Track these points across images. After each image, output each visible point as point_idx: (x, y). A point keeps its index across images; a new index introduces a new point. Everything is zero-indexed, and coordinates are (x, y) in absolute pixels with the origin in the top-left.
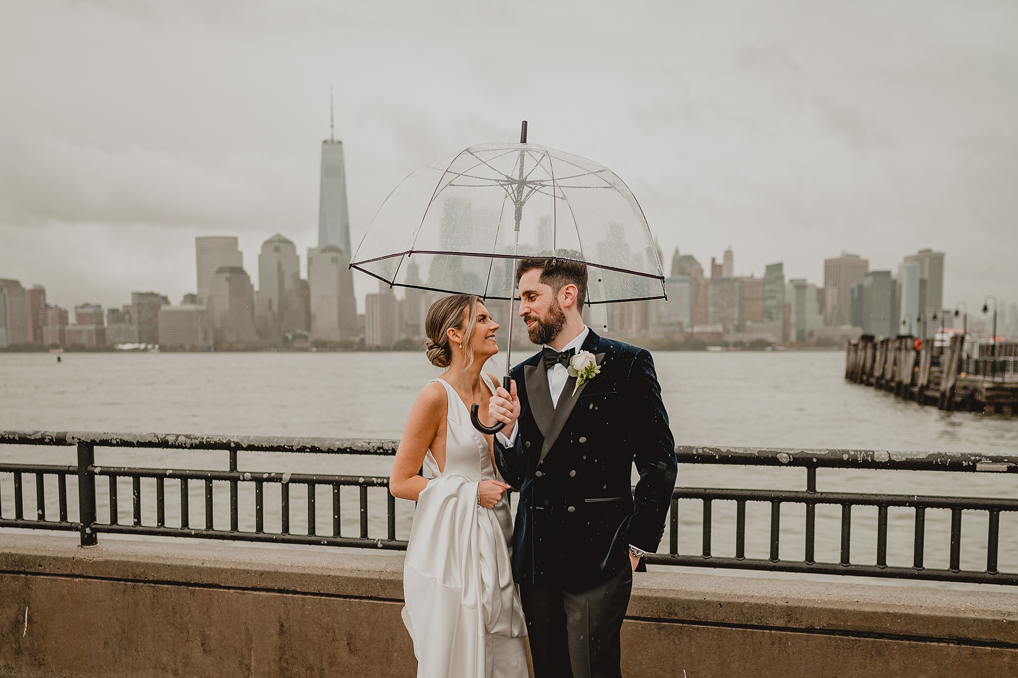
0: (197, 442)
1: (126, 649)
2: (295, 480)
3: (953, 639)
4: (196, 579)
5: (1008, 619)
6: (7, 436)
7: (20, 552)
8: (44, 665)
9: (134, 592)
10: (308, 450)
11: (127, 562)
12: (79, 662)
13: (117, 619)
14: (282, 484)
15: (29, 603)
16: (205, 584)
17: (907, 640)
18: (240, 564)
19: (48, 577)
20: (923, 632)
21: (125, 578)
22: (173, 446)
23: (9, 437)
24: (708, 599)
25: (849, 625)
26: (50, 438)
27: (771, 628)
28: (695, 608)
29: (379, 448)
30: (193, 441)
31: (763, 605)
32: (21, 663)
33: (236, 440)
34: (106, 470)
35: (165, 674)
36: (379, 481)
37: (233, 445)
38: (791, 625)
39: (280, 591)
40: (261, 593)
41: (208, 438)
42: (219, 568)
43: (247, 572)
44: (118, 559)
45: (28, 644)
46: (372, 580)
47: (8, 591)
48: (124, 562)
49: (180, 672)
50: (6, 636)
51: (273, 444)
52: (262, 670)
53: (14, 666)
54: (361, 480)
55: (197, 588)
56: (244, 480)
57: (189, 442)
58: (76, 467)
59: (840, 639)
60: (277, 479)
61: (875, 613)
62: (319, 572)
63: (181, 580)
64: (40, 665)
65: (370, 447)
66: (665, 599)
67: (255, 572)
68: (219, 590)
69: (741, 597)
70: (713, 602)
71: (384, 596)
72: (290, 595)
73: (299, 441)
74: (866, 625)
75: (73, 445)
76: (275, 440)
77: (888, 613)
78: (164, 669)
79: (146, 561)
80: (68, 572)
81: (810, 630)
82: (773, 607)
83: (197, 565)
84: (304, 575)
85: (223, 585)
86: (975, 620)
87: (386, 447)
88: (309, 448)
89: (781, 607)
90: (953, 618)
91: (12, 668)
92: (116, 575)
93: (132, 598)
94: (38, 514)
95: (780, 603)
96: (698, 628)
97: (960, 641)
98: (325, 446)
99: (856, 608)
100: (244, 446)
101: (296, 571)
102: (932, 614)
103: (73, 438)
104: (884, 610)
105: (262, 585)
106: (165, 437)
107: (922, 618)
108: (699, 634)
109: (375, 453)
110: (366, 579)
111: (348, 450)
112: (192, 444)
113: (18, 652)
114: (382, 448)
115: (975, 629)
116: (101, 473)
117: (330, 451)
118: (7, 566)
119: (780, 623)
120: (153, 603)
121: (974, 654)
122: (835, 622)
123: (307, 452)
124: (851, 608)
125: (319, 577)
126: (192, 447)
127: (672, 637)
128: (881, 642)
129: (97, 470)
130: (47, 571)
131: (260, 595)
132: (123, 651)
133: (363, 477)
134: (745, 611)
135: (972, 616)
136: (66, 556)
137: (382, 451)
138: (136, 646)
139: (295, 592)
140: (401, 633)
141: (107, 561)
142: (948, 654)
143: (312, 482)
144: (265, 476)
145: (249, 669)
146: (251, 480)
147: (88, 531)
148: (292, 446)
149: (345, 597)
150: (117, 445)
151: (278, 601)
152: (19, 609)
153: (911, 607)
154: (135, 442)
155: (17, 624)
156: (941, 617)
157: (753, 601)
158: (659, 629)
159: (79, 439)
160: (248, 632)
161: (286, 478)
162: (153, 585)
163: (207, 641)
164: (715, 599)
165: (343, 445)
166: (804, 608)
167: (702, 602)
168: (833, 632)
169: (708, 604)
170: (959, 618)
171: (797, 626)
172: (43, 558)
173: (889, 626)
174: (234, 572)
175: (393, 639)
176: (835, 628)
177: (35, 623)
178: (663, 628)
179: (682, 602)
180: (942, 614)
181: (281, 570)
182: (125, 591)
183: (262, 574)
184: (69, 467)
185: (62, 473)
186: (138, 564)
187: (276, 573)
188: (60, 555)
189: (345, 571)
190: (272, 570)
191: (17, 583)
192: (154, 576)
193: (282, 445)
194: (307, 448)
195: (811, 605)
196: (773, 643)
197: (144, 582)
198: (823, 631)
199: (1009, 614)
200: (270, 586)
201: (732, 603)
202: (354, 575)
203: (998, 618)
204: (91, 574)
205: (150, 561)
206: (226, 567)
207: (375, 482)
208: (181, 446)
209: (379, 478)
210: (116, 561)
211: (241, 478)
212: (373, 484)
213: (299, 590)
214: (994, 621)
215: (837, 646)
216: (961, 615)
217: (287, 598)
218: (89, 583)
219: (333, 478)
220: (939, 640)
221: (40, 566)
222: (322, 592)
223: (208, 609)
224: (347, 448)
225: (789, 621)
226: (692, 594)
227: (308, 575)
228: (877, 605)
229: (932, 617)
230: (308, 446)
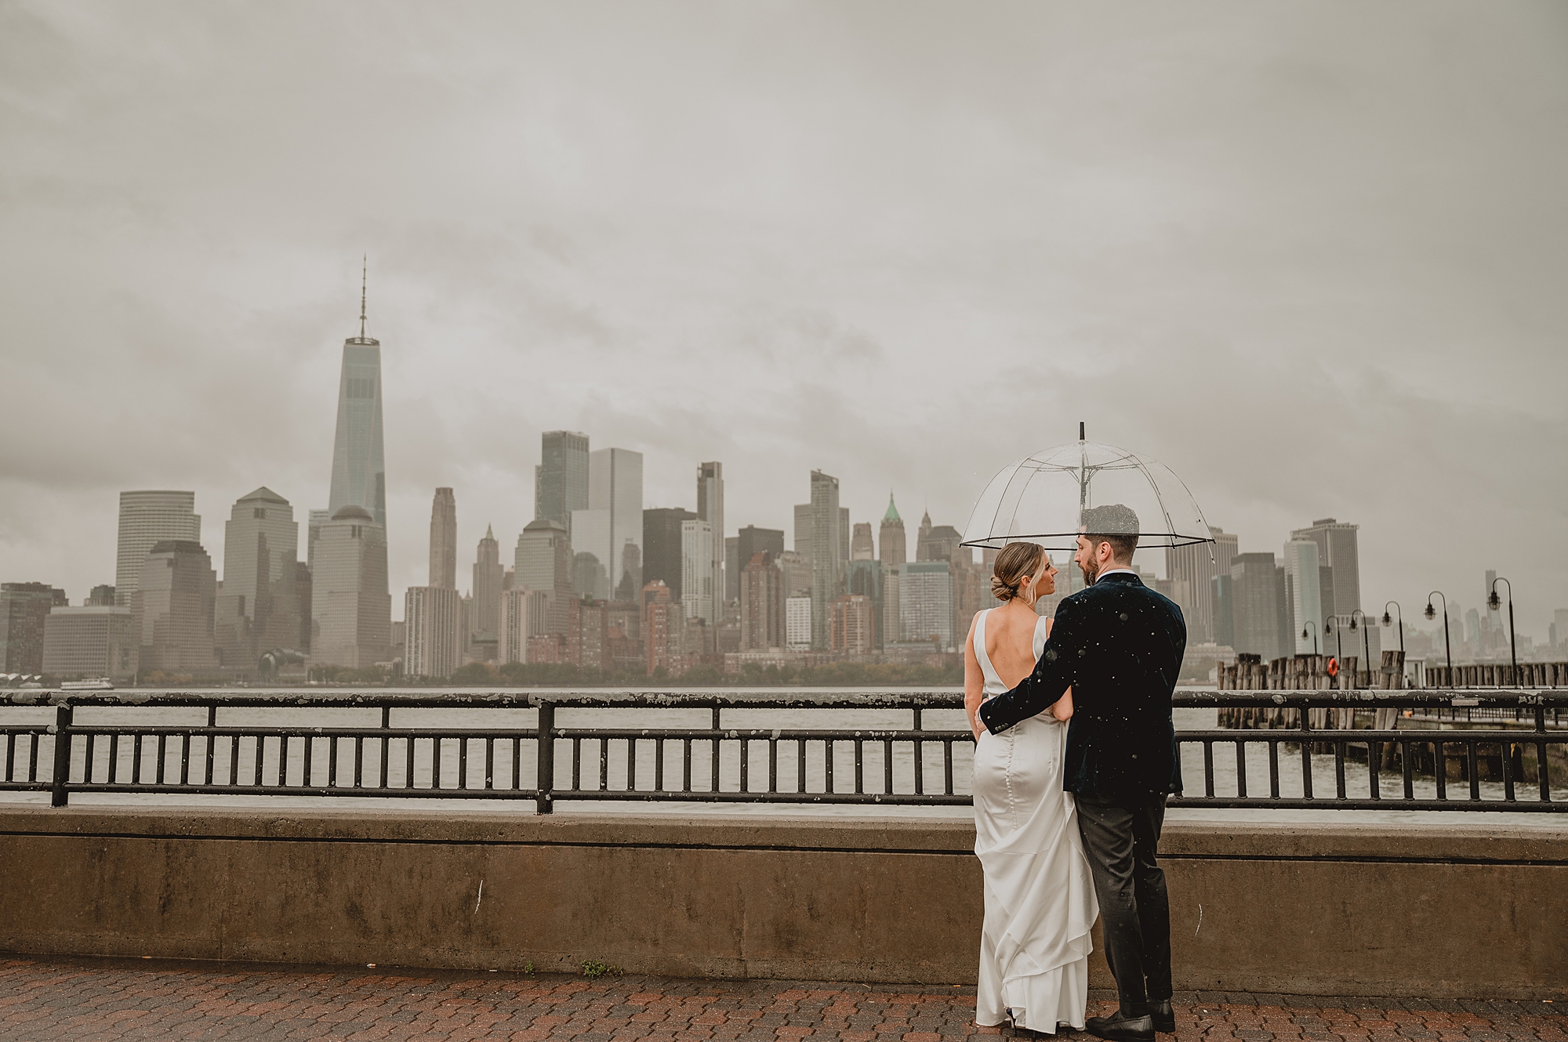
0: (679, 699)
1: (598, 921)
2: (785, 736)
3: (1447, 859)
4: (684, 840)
5: (1493, 836)
6: (458, 698)
7: (477, 820)
8: (498, 944)
9: (611, 857)
10: (801, 705)
11: (604, 825)
12: (542, 938)
13: (589, 888)
14: (770, 740)
15: (484, 875)
16: (694, 845)
17: (1406, 862)
18: (731, 821)
19: (510, 846)
20: (1420, 853)
21: (601, 842)
22: (652, 705)
23: (460, 700)
24: (1218, 833)
25: (1353, 850)
26: (510, 699)
27: (1280, 858)
28: (1207, 842)
29: (877, 701)
30: (675, 699)
31: (1271, 836)
32: (470, 943)
33: (723, 697)
34: (572, 732)
35: (643, 945)
36: (877, 734)
37: (719, 701)
38: (1299, 854)
39: (776, 848)
40: (756, 851)
41: (690, 695)
42: (709, 827)
43: (742, 829)
44: (593, 822)
45: (480, 922)
46: (878, 831)
47: (459, 863)
48: (601, 825)
49: (661, 942)
50: (453, 914)
51: (763, 700)
52: (755, 933)
53: (461, 947)
54: (858, 734)
55: (684, 849)
56: (729, 738)
57: (670, 699)
58: (535, 730)
59: (1345, 865)
60: (765, 736)
61: (1375, 838)
62: (821, 826)
63: (665, 842)
64: (494, 945)
65: (869, 699)
66: (1177, 835)
67: (750, 829)
68: (709, 850)
69: (1249, 829)
70: (1224, 836)
71: (891, 847)
72: (788, 852)
73: (792, 696)
74: (1368, 850)
75: (533, 706)
76: (766, 695)
77: (1387, 837)
78: (643, 940)
79: (625, 823)
80: (534, 839)
81: (1317, 858)
82: (1281, 837)
83: (685, 824)
84: (804, 829)
85: (713, 844)
86: (1465, 839)
87: (885, 700)
88: (803, 703)
89: (1288, 837)
90: (1445, 838)
91: (459, 950)
92: (591, 839)
93: (608, 863)
94: (487, 782)
95: (1287, 833)
96: (1211, 862)
97: (1454, 860)
98: (819, 702)
99: (1357, 834)
100: (732, 703)
101: (794, 826)
102: (1426, 836)
103: (536, 699)
104: (1383, 835)
105: (759, 842)
106: (642, 696)
107: (1419, 839)
108: (1212, 868)
109: (874, 706)
110: (872, 830)
111: (845, 703)
112: (673, 702)
113: (468, 932)
114: (881, 700)
115: (1466, 848)
116: (565, 736)
117: (825, 705)
118: (460, 836)
119: (1289, 852)
120: (633, 868)
121: (1467, 871)
122: (1339, 849)
123: (800, 707)
124: (1353, 834)
125: (821, 830)
126: (673, 705)
127: (1186, 872)
128: (1383, 865)
129: (561, 733)
130: (509, 839)
131: (755, 853)
132: (595, 923)
133: (860, 731)
134: (1255, 842)
135: (1462, 836)
136: (532, 822)
137: (880, 703)
138: (610, 916)
139: (794, 848)
140: (909, 885)
141: (580, 825)
142: (1444, 873)
143: (802, 737)
144: (753, 733)
145: (740, 933)
146: (736, 738)
147: (548, 797)
148: (784, 701)
149: (848, 850)
150: (588, 705)
151: (775, 859)
152: (472, 882)
153: (1407, 831)
154: (608, 702)
155: (469, 899)
156: (1435, 838)
157: (1261, 833)
158: (1173, 865)
159: (544, 700)
160: (740, 893)
161: (776, 734)
162: (633, 848)
163: (693, 906)
164: (1226, 833)
165: (839, 698)
166: (1310, 837)
167: (1214, 836)
168: (1338, 858)
169: (1219, 837)
170: (1450, 839)
171: (1305, 855)
172: (506, 825)
173: (1389, 850)
174: (726, 830)
175: (900, 892)
176: (1339, 854)
177: (490, 897)
178: (1178, 863)
179: (1194, 837)
180: (1435, 836)
181: (778, 826)
182: (600, 857)
183: (758, 831)
184: (528, 730)
185: (517, 736)
186: (616, 827)
187: (773, 829)
188: (525, 821)
189: (848, 823)
190: (770, 826)
191: (472, 853)
192: (635, 839)
193: (774, 700)
194: (800, 702)
195: (1316, 833)
196: (1283, 873)
197: (623, 845)
198: (1329, 858)
199: (1494, 833)
200: (766, 843)
201: (1242, 836)
202: (859, 827)
203: (1484, 836)
204: (562, 840)
205: (631, 823)
206: (717, 825)
207: (873, 735)
208: (660, 705)
209: (877, 731)
210: (591, 825)
211: (727, 735)
212: (870, 738)
213: (798, 845)
214: (1482, 839)
215: (1344, 871)
216: (1452, 836)
217: (785, 855)
218: (559, 850)
219: (828, 733)
220: (1435, 860)
221: (502, 834)
222: (824, 846)
223: (695, 871)
224: (843, 701)
225: (1297, 850)
226: (1202, 829)
227: (809, 829)
228: (1376, 831)
229: (1426, 838)
230: (801, 700)
